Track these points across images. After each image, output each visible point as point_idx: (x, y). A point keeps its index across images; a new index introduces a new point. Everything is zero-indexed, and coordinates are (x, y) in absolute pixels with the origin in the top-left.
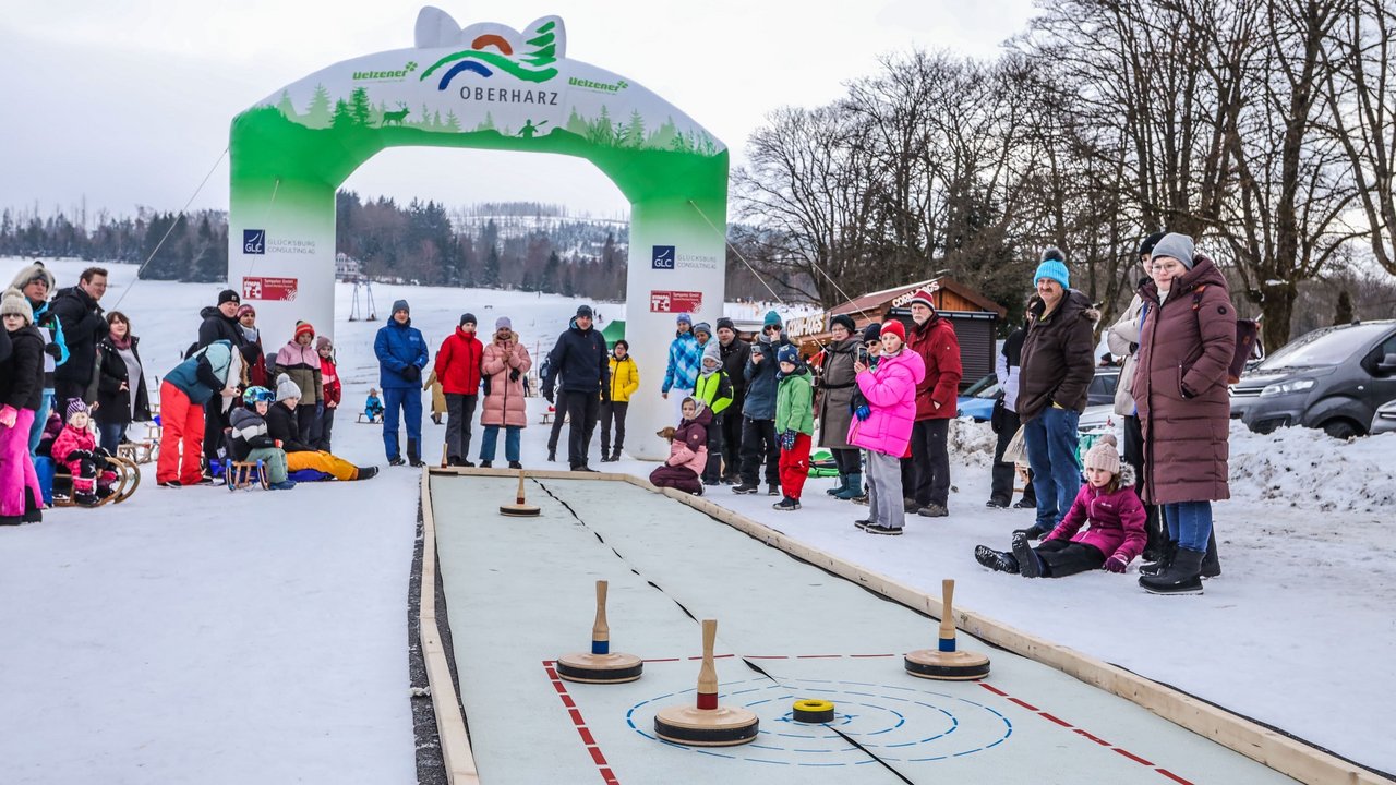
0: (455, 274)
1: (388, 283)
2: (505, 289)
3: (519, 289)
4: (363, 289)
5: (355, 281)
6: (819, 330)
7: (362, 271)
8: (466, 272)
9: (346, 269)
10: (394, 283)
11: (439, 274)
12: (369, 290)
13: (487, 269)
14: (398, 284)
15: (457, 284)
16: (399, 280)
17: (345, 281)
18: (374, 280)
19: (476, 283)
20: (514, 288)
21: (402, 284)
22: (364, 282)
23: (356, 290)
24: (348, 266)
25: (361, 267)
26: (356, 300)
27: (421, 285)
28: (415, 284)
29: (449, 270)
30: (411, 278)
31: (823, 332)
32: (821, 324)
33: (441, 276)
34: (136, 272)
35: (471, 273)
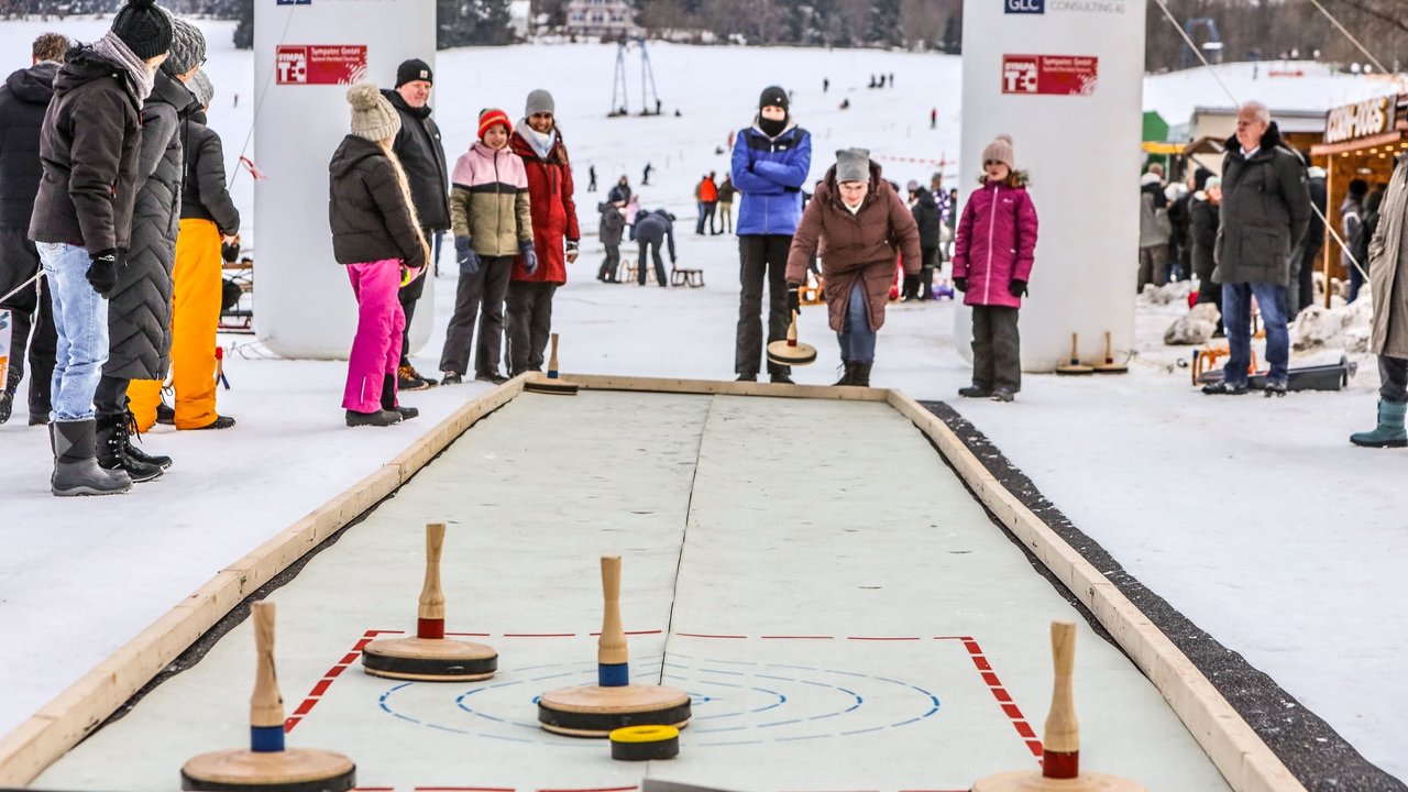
0: (814, 23)
1: (686, 41)
2: (910, 49)
3: (938, 49)
4: (633, 52)
5: (622, 39)
6: (1378, 127)
7: (638, 21)
8: (834, 19)
9: (606, 16)
10: (698, 41)
11: (783, 22)
12: (645, 56)
13: (876, 10)
14: (705, 44)
15: (818, 42)
16: (707, 36)
17: (606, 40)
18: (660, 37)
19: (854, 39)
20: (929, 46)
21: (713, 43)
22: (641, 41)
23: (620, 57)
24: (610, 11)
25: (635, 13)
26: (620, 77)
27: (749, 44)
28: (736, 42)
29: (800, 15)
30: (729, 32)
31: (1383, 131)
32: (1380, 116)
33: (787, 28)
34: (231, 37)
35: (844, 21)
